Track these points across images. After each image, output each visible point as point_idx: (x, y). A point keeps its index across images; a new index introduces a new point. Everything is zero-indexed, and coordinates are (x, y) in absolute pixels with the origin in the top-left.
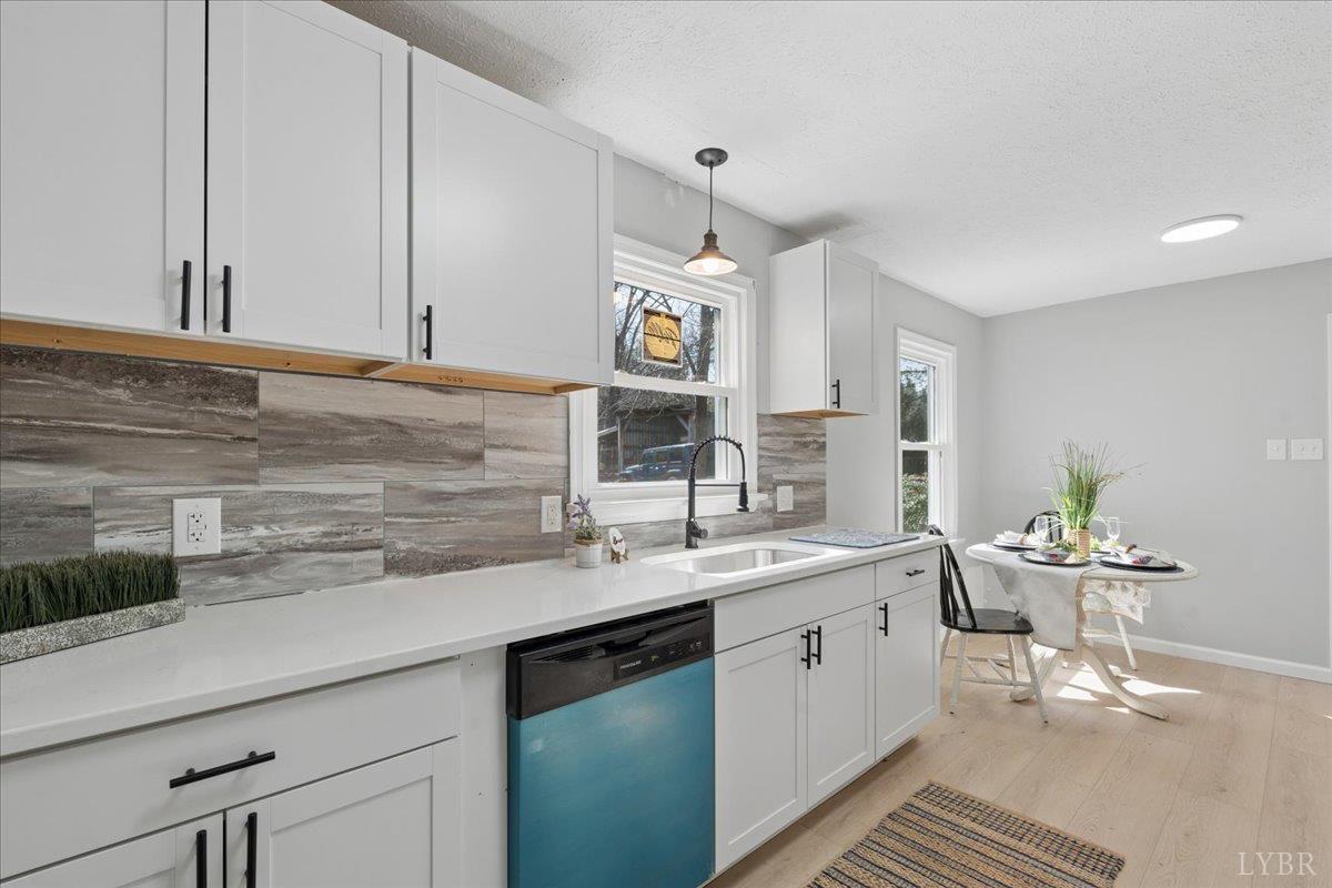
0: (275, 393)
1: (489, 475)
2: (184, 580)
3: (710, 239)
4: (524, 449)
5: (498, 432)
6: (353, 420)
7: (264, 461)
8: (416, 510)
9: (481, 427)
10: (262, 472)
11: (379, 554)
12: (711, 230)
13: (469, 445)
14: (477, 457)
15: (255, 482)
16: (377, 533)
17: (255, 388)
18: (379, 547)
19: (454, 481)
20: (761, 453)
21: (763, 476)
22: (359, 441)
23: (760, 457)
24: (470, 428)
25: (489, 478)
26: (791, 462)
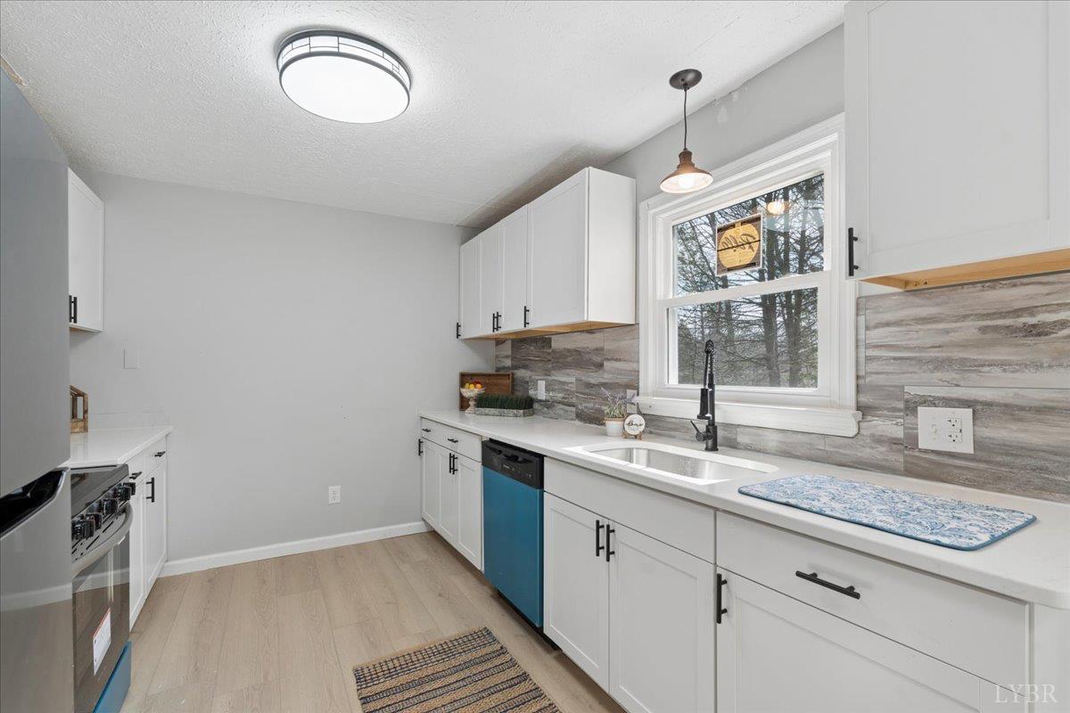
0: (557, 344)
2: (536, 406)
3: (686, 156)
4: (620, 360)
5: (609, 351)
6: (569, 351)
7: (554, 368)
8: (583, 391)
9: (602, 349)
10: (552, 372)
11: (574, 409)
12: (685, 149)
13: (597, 359)
14: (600, 366)
15: (549, 375)
16: (574, 400)
17: (551, 341)
18: (574, 406)
19: (594, 378)
20: (871, 353)
21: (875, 388)
22: (569, 359)
23: (868, 359)
24: (599, 350)
25: (606, 377)
26: (965, 366)
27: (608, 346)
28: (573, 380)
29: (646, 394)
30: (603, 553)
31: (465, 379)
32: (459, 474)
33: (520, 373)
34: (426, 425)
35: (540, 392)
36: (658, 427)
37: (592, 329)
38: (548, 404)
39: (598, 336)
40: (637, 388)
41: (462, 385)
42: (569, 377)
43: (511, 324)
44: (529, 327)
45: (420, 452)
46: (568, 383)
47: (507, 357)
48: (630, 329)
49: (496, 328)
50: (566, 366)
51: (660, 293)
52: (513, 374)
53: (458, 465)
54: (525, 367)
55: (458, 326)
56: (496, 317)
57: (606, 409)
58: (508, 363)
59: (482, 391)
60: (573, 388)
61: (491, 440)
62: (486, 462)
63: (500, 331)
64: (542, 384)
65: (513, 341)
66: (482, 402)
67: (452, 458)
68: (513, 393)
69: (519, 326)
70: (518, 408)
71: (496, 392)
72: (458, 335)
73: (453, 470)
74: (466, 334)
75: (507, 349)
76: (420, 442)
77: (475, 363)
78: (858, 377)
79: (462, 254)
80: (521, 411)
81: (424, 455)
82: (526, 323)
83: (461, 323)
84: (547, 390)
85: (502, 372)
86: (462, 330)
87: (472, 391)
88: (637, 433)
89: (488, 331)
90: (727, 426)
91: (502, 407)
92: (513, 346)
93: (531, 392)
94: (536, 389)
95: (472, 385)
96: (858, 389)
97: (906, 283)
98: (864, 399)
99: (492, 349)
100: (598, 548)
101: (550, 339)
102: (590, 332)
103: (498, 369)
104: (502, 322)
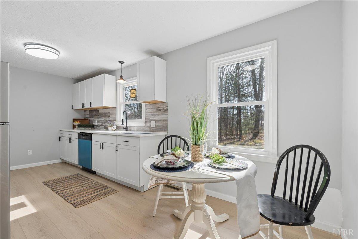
0: (100, 111)
1: (110, 118)
2: (95, 127)
3: (121, 77)
4: (113, 115)
6: (103, 113)
7: (99, 117)
8: (106, 122)
11: (104, 127)
12: (121, 75)
13: (109, 115)
14: (109, 116)
15: (98, 119)
16: (104, 124)
19: (108, 119)
20: (147, 113)
21: (147, 119)
22: (103, 115)
23: (147, 114)
24: (109, 113)
25: (110, 119)
26: (155, 115)
27: (111, 112)
28: (104, 120)
29: (118, 122)
30: (102, 149)
31: (74, 120)
32: (72, 143)
33: (91, 119)
34: (62, 132)
35: (96, 123)
36: (120, 129)
37: (108, 108)
38: (98, 126)
39: (109, 110)
40: (116, 121)
41: (74, 122)
42: (103, 119)
43: (87, 106)
44: (91, 107)
45: (60, 140)
46: (102, 121)
47: (88, 115)
48: (115, 108)
49: (83, 107)
50: (102, 117)
51: (121, 101)
52: (89, 119)
53: (72, 141)
54: (92, 117)
55: (72, 106)
56: (83, 104)
57: (108, 125)
58: (88, 116)
59: (80, 123)
60: (104, 122)
61: (81, 133)
62: (79, 138)
63: (84, 108)
64: (96, 121)
65: (89, 110)
66: (79, 126)
67: (70, 139)
68: (89, 123)
69: (89, 107)
70: (90, 127)
71: (84, 124)
72: (72, 109)
73: (70, 142)
74: (75, 108)
75: (88, 113)
76: (60, 137)
77: (77, 116)
78: (145, 117)
79: (74, 86)
80: (91, 128)
81: (61, 141)
82: (91, 106)
83: (74, 105)
84: (98, 123)
85: (86, 119)
86: (73, 107)
87: (76, 123)
88: (114, 129)
89: (81, 108)
90: (130, 127)
91: (85, 127)
92: (89, 112)
93: (94, 124)
94: (95, 122)
95: (77, 122)
96: (145, 119)
97: (150, 103)
98: (146, 120)
99: (83, 112)
100: (101, 148)
101: (99, 110)
102: (107, 109)
103: (85, 118)
104: (85, 105)
